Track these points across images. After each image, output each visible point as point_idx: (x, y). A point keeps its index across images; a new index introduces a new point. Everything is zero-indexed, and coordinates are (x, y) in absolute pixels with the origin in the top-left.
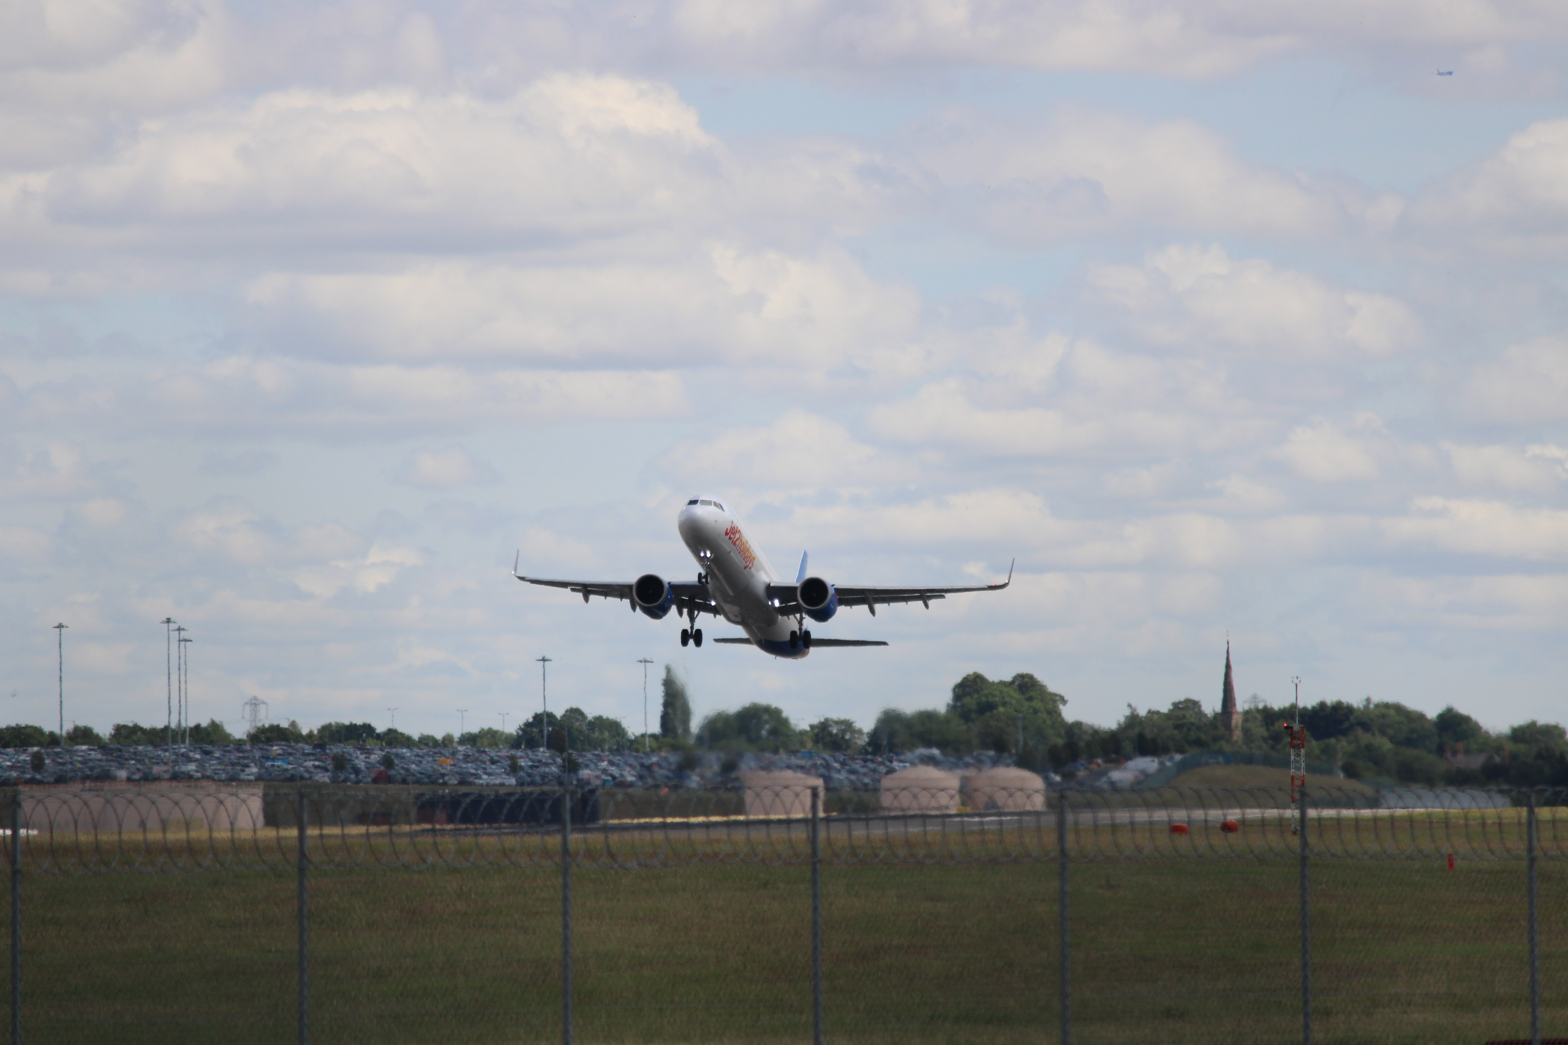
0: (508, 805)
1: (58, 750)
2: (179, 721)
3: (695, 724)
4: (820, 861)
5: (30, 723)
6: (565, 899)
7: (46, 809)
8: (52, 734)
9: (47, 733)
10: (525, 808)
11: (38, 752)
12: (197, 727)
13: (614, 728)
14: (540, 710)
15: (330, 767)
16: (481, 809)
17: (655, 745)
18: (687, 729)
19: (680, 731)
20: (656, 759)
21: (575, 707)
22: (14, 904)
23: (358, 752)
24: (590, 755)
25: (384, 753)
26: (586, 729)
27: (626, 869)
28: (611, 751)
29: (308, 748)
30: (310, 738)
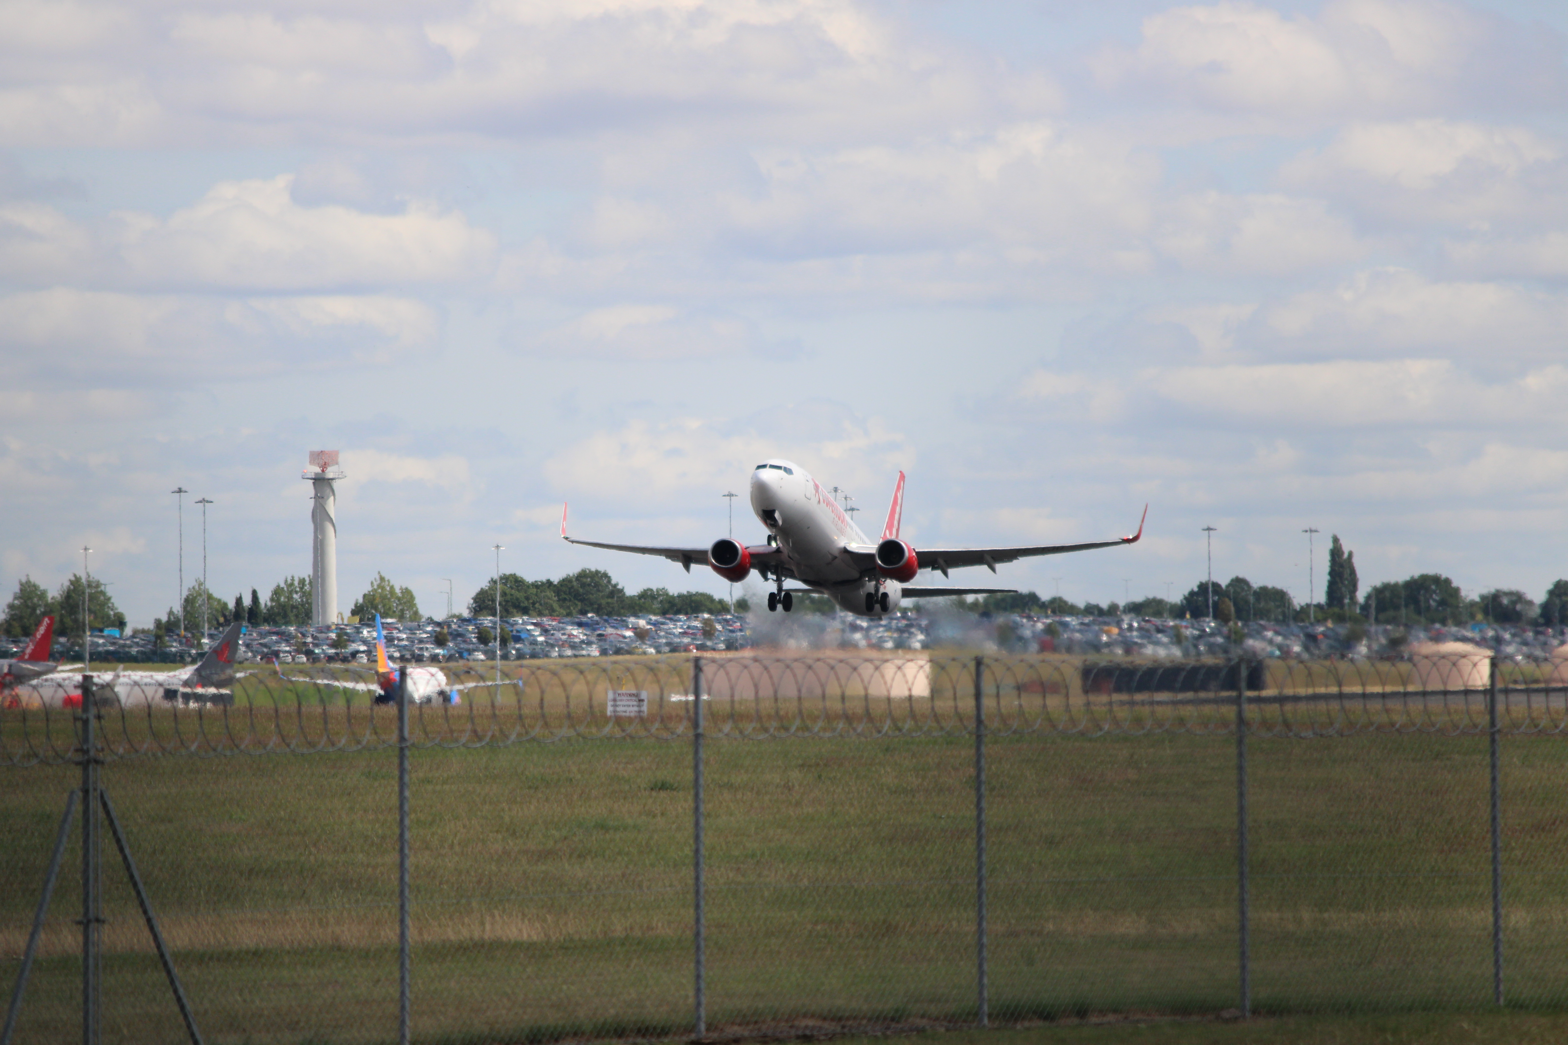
0: (1182, 675)
1: (729, 617)
3: (1361, 595)
4: (1499, 731)
5: (701, 591)
6: (1240, 768)
7: (727, 674)
8: (721, 602)
9: (717, 600)
10: (1199, 680)
11: (708, 620)
13: (1278, 597)
14: (1204, 579)
15: (996, 636)
17: (1320, 616)
18: (1353, 598)
19: (1347, 601)
20: (1321, 629)
21: (1241, 576)
22: (696, 767)
23: (1025, 620)
24: (1253, 625)
25: (1049, 621)
26: (1252, 599)
27: (1301, 737)
28: (1277, 620)
29: (974, 617)
30: (974, 607)
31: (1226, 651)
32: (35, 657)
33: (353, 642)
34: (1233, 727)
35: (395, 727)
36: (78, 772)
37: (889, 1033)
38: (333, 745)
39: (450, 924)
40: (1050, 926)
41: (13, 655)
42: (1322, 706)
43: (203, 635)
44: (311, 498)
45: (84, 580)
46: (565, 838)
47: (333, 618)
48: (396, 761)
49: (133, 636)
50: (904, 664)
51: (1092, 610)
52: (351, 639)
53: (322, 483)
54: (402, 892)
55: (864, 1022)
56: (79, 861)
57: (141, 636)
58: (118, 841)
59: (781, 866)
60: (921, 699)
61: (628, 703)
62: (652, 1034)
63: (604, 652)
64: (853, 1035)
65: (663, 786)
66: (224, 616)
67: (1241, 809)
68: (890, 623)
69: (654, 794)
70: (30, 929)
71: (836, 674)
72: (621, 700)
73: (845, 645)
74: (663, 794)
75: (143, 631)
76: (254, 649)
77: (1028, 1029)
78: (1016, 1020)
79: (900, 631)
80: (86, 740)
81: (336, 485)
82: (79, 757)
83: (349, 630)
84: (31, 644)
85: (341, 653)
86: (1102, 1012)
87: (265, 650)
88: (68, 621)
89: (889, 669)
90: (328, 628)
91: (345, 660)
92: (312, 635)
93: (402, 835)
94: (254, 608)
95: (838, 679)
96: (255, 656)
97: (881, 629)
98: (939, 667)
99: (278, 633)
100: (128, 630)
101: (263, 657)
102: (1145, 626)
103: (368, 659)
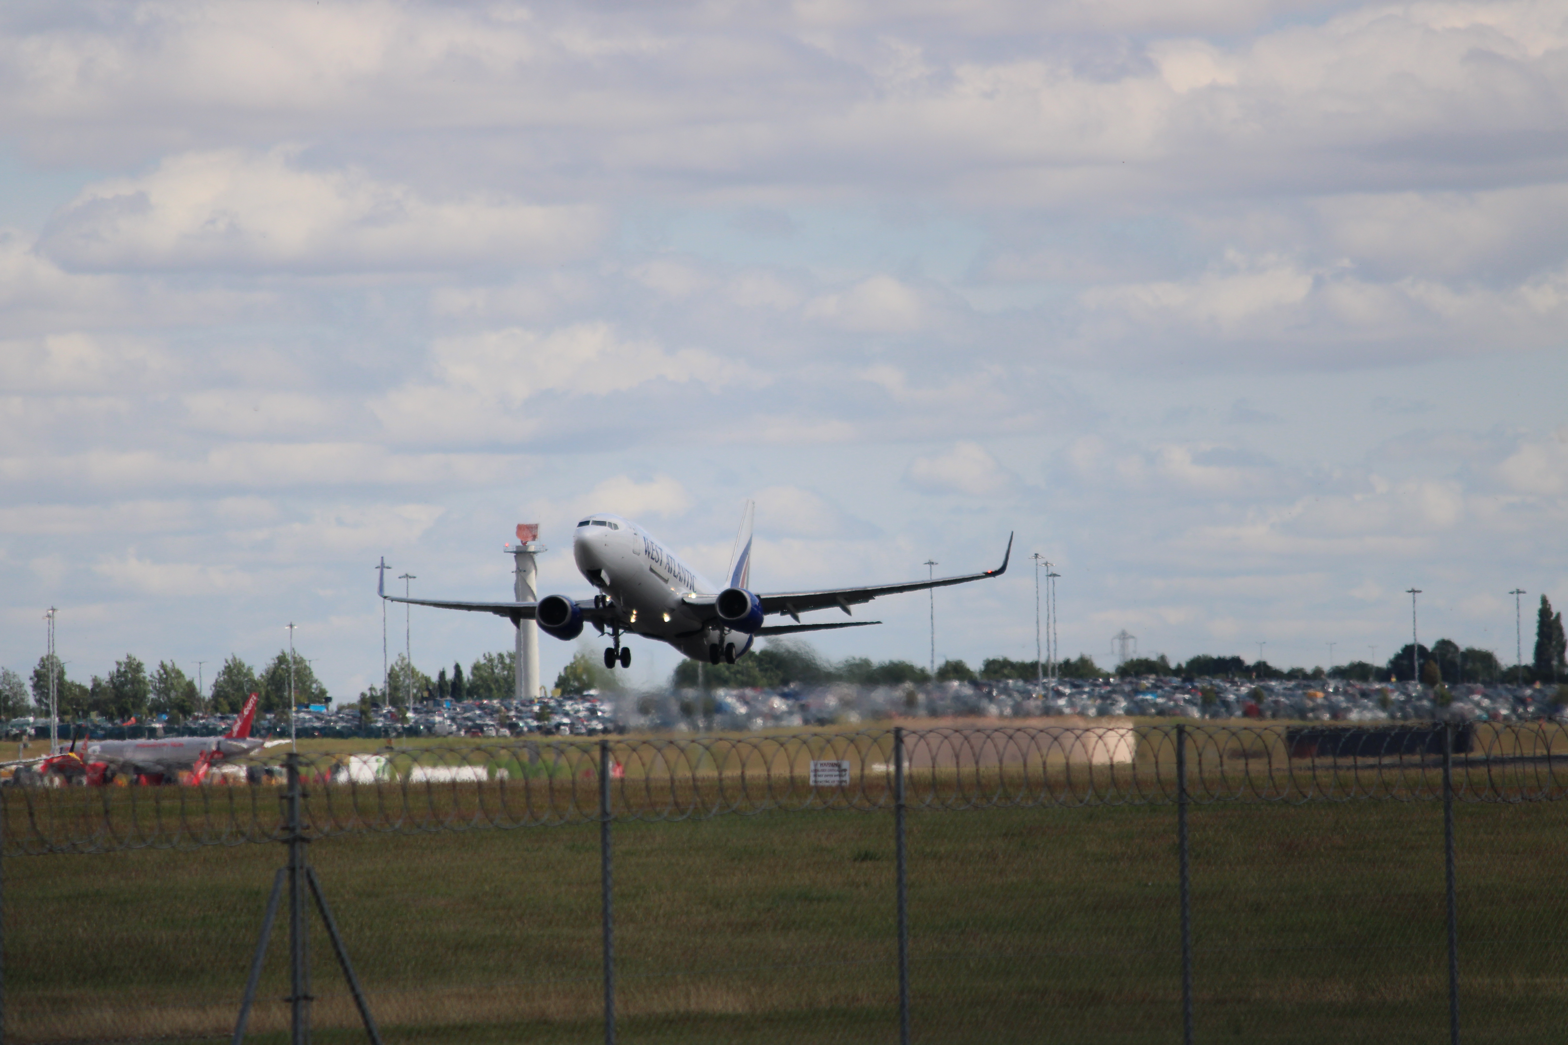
0: (1388, 739)
1: (930, 687)
2: (1049, 656)
5: (902, 659)
6: (1448, 834)
7: (928, 744)
8: (922, 671)
9: (918, 669)
10: (1405, 743)
11: (911, 690)
12: (1067, 663)
13: (1486, 659)
14: (1410, 641)
15: (1200, 701)
17: (1528, 677)
18: (1560, 659)
19: (1555, 662)
20: (1528, 692)
21: (1446, 638)
22: (898, 838)
23: (1228, 685)
24: (1462, 687)
25: (1253, 686)
26: (1458, 660)
27: (1509, 802)
28: (1484, 683)
29: (1176, 681)
30: (1178, 671)
31: (1433, 715)
32: (242, 734)
33: (556, 713)
34: (1440, 793)
35: (597, 799)
36: (284, 849)
38: (537, 820)
39: (656, 996)
40: (1257, 994)
41: (221, 733)
42: (1530, 769)
43: (408, 709)
44: (513, 572)
45: (289, 658)
46: (769, 910)
47: (536, 692)
48: (599, 836)
49: (338, 712)
50: (1105, 733)
51: (1295, 674)
52: (554, 711)
53: (523, 556)
54: (606, 967)
56: (287, 939)
57: (346, 711)
58: (325, 918)
59: (986, 935)
60: (1123, 766)
61: (830, 773)
63: (806, 722)
65: (866, 857)
66: (428, 689)
67: (1450, 874)
68: (1093, 690)
69: (857, 864)
70: (240, 1007)
71: (1037, 743)
72: (823, 770)
73: (1047, 711)
74: (865, 865)
75: (350, 706)
76: (459, 721)
79: (1103, 697)
80: (292, 818)
81: (537, 558)
82: (286, 835)
83: (552, 703)
84: (238, 720)
85: (545, 726)
87: (470, 724)
88: (275, 699)
89: (1092, 738)
90: (531, 702)
91: (548, 732)
92: (516, 708)
93: (605, 909)
94: (457, 682)
95: (1039, 749)
96: (459, 729)
97: (1085, 696)
98: (1141, 736)
99: (481, 707)
100: (333, 706)
101: (468, 730)
102: (1350, 690)
103: (571, 732)
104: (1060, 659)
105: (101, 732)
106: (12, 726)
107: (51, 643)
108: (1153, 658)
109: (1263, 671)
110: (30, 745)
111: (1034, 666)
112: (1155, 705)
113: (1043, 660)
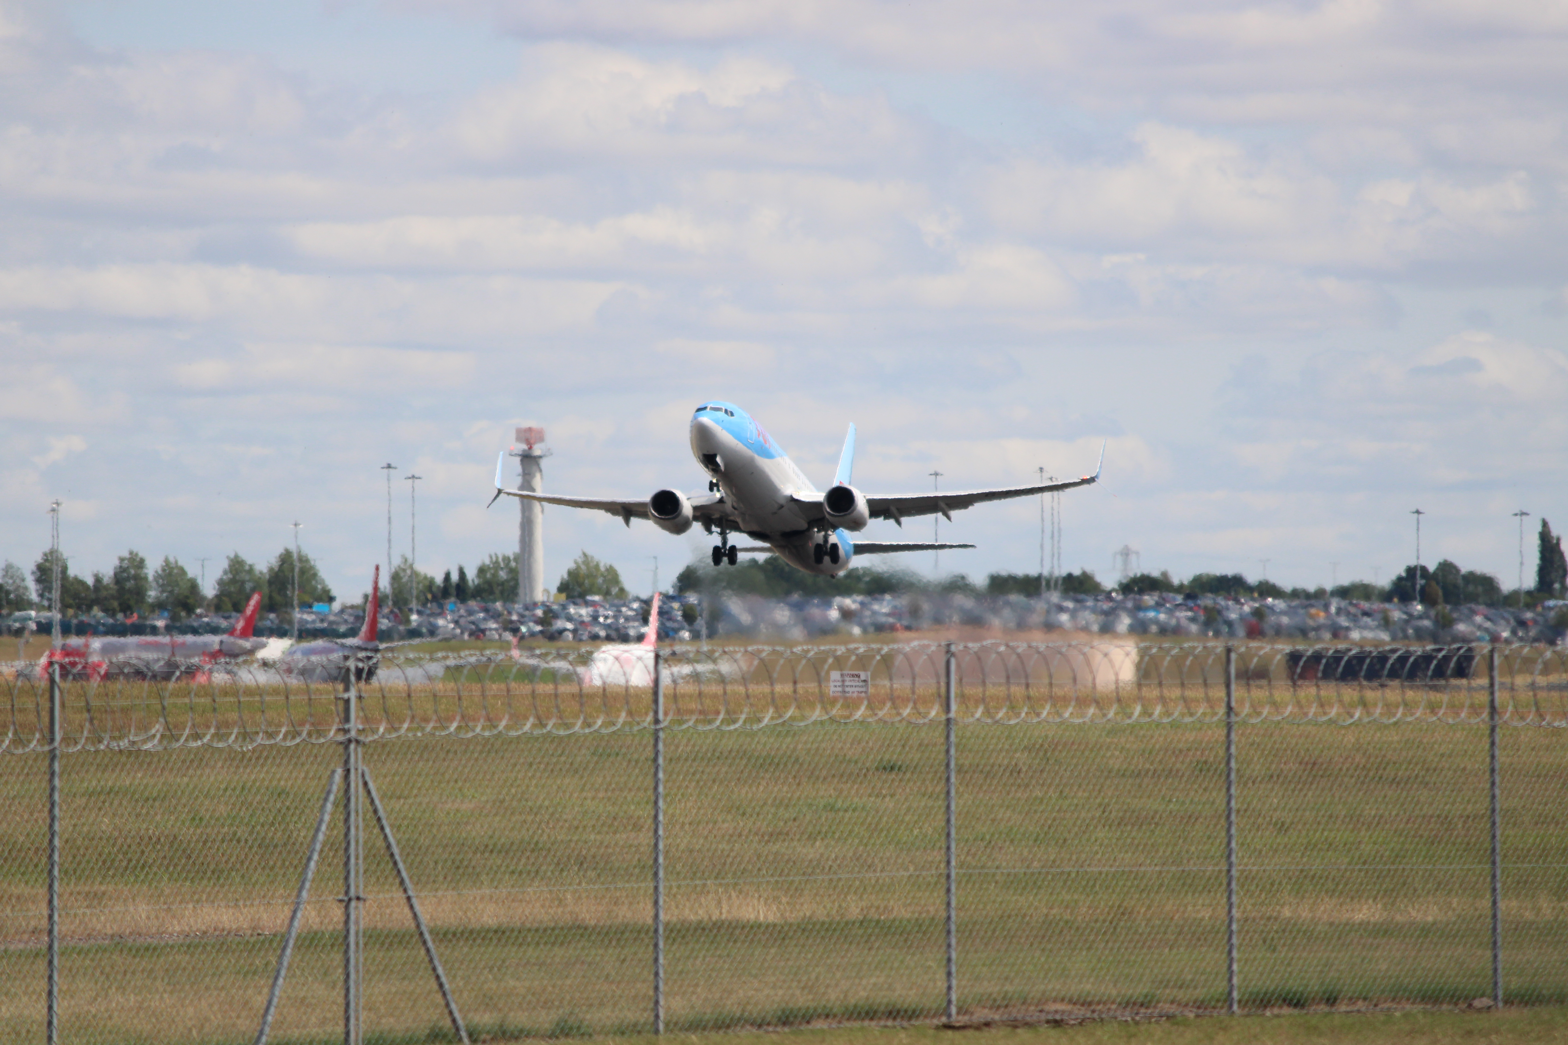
2: (1052, 570)
12: (1070, 577)
13: (1486, 584)
14: (1413, 563)
15: (1202, 619)
16: (1408, 665)
17: (1530, 601)
18: (1563, 583)
19: (1557, 586)
20: (1529, 615)
21: (1449, 560)
23: (1231, 603)
24: (1464, 609)
25: (1257, 605)
26: (1460, 582)
28: (1486, 605)
29: (1179, 599)
30: (1180, 589)
31: (1434, 635)
32: (245, 633)
33: (559, 619)
37: (1137, 1018)
39: (687, 904)
40: (1287, 913)
41: (224, 631)
43: (411, 611)
44: (518, 473)
45: (295, 556)
46: (795, 819)
47: (539, 596)
49: (342, 612)
50: (1109, 651)
51: (1296, 594)
52: (557, 616)
53: (529, 460)
55: (1114, 1007)
57: (350, 611)
60: (1125, 684)
61: (851, 684)
62: (902, 1017)
64: (1102, 1020)
66: (432, 591)
68: (1095, 606)
69: (883, 775)
70: (292, 905)
72: (844, 681)
73: (1049, 626)
74: (890, 777)
75: (351, 607)
76: (462, 625)
77: (1278, 1016)
78: (1265, 1007)
79: (1106, 613)
80: (347, 719)
81: (543, 463)
83: (555, 607)
84: (241, 619)
85: (548, 630)
86: (1352, 1000)
87: (473, 627)
88: (278, 598)
89: (1097, 655)
90: (535, 605)
91: (552, 637)
92: (519, 612)
94: (461, 584)
96: (462, 633)
97: (1087, 611)
98: (1143, 652)
99: (486, 610)
100: (336, 606)
101: (471, 634)
102: (1353, 610)
103: (574, 638)
104: (1064, 572)
105: (101, 628)
106: (15, 621)
107: (56, 536)
108: (1155, 573)
109: (1267, 589)
110: (31, 640)
111: (1039, 578)
112: (1156, 622)
113: (1046, 573)
